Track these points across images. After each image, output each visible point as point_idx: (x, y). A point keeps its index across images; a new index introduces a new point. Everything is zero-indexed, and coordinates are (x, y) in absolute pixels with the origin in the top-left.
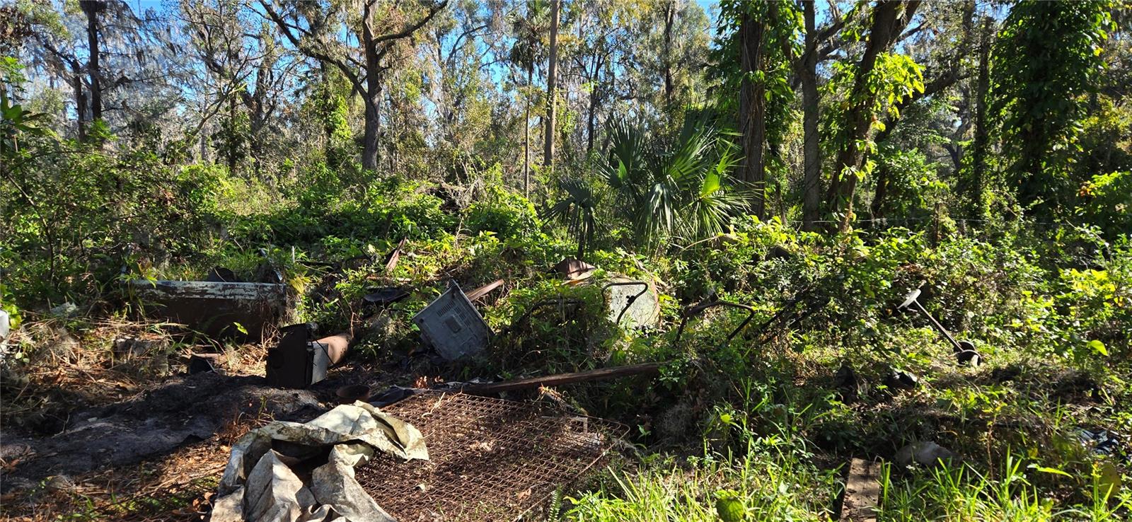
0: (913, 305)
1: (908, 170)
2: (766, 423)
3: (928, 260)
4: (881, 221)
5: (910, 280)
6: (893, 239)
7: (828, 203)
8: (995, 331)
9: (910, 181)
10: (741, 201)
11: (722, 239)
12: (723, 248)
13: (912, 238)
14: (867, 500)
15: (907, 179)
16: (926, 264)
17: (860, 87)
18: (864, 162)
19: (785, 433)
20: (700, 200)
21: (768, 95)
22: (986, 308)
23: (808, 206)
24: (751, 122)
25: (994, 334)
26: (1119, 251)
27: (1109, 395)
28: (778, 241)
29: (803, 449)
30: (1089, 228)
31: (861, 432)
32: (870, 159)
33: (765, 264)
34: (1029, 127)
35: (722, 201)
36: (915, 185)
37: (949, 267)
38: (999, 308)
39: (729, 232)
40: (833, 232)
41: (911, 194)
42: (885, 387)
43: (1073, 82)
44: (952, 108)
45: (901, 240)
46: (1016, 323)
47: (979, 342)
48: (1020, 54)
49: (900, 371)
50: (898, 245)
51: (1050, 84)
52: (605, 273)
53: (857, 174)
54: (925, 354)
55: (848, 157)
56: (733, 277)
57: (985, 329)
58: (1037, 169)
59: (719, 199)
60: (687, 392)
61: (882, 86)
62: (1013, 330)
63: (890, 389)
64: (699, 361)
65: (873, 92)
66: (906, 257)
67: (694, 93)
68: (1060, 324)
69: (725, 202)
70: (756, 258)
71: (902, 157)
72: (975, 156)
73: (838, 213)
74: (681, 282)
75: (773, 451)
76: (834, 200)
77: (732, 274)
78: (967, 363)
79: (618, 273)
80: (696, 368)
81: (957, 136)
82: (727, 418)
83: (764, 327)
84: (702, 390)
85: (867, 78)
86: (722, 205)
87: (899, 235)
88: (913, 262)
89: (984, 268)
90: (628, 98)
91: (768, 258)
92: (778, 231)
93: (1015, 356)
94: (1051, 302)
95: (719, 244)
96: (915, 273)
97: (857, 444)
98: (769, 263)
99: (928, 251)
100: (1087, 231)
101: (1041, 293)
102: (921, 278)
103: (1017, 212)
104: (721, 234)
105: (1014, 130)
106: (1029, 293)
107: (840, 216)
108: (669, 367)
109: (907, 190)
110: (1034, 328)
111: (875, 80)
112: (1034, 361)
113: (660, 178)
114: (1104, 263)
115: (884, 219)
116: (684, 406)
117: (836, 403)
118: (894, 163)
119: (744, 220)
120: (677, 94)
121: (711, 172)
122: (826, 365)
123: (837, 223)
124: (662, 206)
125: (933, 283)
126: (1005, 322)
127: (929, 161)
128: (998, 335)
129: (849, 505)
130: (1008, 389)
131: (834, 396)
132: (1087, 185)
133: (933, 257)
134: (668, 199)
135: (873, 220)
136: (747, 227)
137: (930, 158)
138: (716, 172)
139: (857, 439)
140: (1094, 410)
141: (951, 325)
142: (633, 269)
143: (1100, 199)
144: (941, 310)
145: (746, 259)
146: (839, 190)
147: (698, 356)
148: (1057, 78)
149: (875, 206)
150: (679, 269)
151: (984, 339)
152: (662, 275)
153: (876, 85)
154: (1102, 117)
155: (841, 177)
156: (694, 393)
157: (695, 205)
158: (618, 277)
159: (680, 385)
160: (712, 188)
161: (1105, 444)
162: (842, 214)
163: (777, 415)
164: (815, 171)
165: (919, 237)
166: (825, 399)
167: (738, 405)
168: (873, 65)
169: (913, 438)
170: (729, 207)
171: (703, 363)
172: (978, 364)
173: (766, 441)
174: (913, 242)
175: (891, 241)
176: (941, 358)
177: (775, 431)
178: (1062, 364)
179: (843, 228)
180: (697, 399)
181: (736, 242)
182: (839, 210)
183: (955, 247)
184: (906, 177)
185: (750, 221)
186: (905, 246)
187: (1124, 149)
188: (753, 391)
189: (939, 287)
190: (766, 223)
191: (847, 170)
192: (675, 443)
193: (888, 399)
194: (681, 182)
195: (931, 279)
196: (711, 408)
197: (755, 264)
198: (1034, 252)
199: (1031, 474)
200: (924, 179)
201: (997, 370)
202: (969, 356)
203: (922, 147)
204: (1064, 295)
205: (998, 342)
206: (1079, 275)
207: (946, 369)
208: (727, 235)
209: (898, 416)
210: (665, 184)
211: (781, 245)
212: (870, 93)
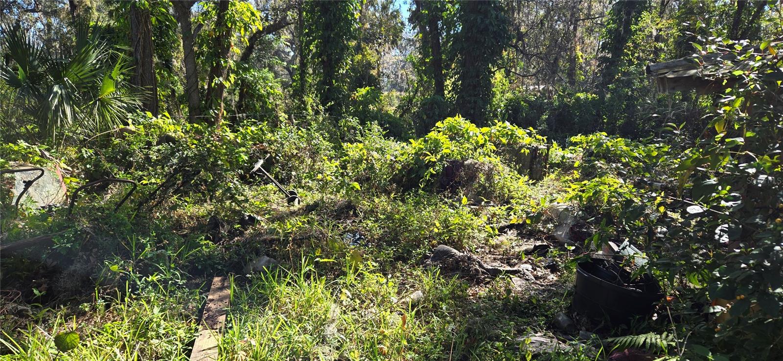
0: (259, 170)
1: (258, 82)
2: (151, 266)
3: (270, 141)
4: (242, 116)
5: (260, 154)
6: (248, 127)
7: (206, 103)
8: (309, 182)
9: (259, 89)
10: (134, 100)
11: (122, 130)
12: (124, 138)
13: (260, 126)
14: (221, 304)
15: (257, 88)
16: (269, 144)
17: (220, 22)
18: (228, 75)
19: (165, 270)
20: (99, 100)
21: (153, 19)
22: (304, 169)
23: (191, 105)
24: (141, 40)
25: (308, 184)
26: (367, 131)
27: (361, 212)
28: (167, 131)
29: (179, 279)
30: (352, 118)
31: (223, 258)
32: (232, 73)
33: (157, 148)
34: (325, 59)
35: (119, 100)
36: (263, 92)
37: (282, 145)
38: (312, 168)
39: (128, 125)
40: (211, 124)
41: (260, 97)
42: (239, 226)
43: (345, 33)
44: (286, 43)
45: (253, 128)
46: (320, 176)
47: (300, 190)
48: (317, 13)
49: (248, 214)
50: (252, 131)
51: (334, 33)
52: (6, 162)
53: (224, 83)
54: (267, 201)
55: (217, 71)
56: (131, 159)
57: (303, 181)
58: (331, 84)
59: (116, 98)
60: (80, 254)
61: (234, 23)
62: (318, 180)
63: (243, 227)
64: (91, 228)
65: (230, 26)
66: (258, 139)
67: (96, 14)
68: (342, 175)
69: (122, 101)
70: (149, 144)
71: (253, 73)
72: (300, 74)
73: (213, 110)
74: (88, 166)
75: (155, 286)
76: (210, 101)
77: (130, 157)
78: (292, 203)
79: (22, 162)
80: (88, 233)
81: (291, 62)
82: (115, 268)
83: (152, 195)
84: (95, 250)
85: (224, 16)
86: (119, 104)
87: (252, 125)
88: (262, 143)
89: (301, 144)
90: (33, 11)
91: (158, 144)
92: (166, 124)
93: (318, 196)
94: (337, 163)
95: (121, 134)
96: (263, 149)
97: (220, 267)
98: (160, 147)
99: (270, 135)
100: (352, 120)
101: (332, 158)
102: (266, 152)
103: (321, 110)
104: (122, 126)
105: (318, 59)
106: (325, 158)
107: (214, 112)
108: (62, 237)
109: (258, 94)
110: (329, 178)
111: (230, 18)
112: (327, 197)
113: (59, 80)
114: (361, 139)
115: (244, 115)
116: (78, 265)
117: (206, 242)
118: (249, 77)
119: (138, 115)
120: (80, 11)
121: (106, 77)
122: (203, 217)
123: (213, 117)
124: (60, 103)
125: (274, 155)
126: (314, 176)
127: (276, 77)
128: (310, 185)
129: (208, 310)
130: (313, 216)
131: (203, 238)
132: (354, 94)
133: (273, 138)
134: (68, 98)
135: (237, 115)
136: (141, 120)
137: (277, 75)
138: (111, 78)
139: (219, 264)
140: (354, 222)
141: (286, 181)
142: (37, 158)
143: (361, 102)
144: (279, 172)
145: (142, 145)
146: (213, 94)
147: (89, 223)
148: (337, 30)
149: (239, 106)
150: (85, 156)
151: (303, 188)
152: (70, 162)
153: (231, 22)
154: (364, 55)
155: (213, 84)
156: (88, 253)
157: (95, 103)
158: (21, 165)
159: (73, 249)
160: (109, 90)
161: (358, 239)
162: (216, 111)
163: (159, 258)
164: (194, 80)
165: (264, 125)
166: (198, 241)
167: (126, 256)
168: (228, 7)
169: (253, 256)
170: (125, 105)
171: (95, 228)
172: (299, 203)
173: (150, 279)
174: (261, 129)
175: (247, 129)
176: (278, 202)
177: (158, 270)
178: (340, 197)
179: (218, 121)
180: (91, 258)
181: (134, 132)
182: (214, 108)
183: (284, 132)
184: (257, 86)
185: (143, 116)
186: (256, 132)
187: (374, 74)
188: (138, 243)
189: (278, 157)
190: (157, 118)
191: (216, 80)
192: (72, 296)
193: (241, 234)
194: (80, 84)
195: (273, 152)
196: (103, 263)
197: (149, 149)
198: (326, 134)
199: (317, 264)
200: (268, 88)
201: (308, 206)
202: (293, 199)
203: (271, 68)
204: (345, 158)
205: (310, 189)
206: (351, 146)
207: (281, 209)
208: (127, 127)
209: (247, 243)
210: (63, 86)
211: (170, 134)
212: (227, 27)
